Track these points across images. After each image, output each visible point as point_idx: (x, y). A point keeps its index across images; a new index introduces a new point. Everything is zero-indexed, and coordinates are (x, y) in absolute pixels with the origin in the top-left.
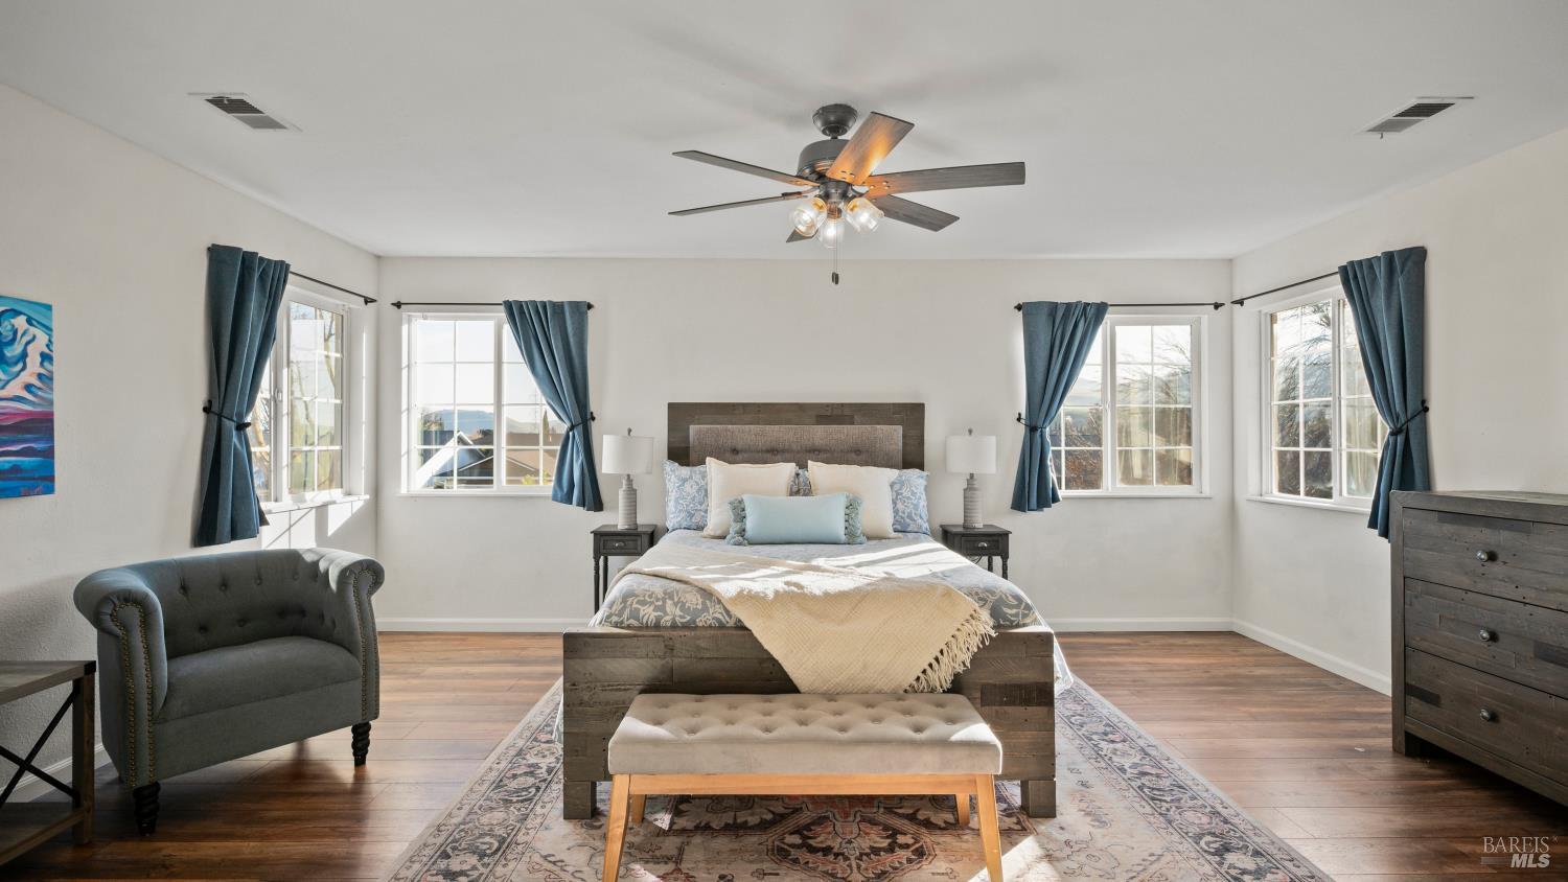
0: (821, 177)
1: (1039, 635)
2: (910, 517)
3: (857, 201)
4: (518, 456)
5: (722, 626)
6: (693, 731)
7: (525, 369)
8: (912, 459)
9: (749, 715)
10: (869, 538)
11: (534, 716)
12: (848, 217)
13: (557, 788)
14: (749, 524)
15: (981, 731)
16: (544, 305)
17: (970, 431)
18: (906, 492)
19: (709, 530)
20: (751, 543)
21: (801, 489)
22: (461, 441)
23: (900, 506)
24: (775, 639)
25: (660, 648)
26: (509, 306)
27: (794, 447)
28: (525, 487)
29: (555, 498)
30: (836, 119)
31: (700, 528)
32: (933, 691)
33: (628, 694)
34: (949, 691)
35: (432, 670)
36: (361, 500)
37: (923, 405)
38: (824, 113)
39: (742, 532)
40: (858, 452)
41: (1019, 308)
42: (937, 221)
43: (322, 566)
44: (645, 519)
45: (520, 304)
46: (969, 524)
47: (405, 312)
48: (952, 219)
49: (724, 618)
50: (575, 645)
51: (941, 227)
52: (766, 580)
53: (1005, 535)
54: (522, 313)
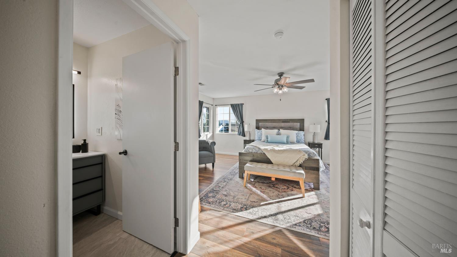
0: (278, 84)
1: (317, 159)
2: (300, 140)
3: (284, 87)
4: (233, 128)
5: (261, 153)
6: (256, 166)
7: (234, 114)
8: (302, 129)
9: (264, 166)
10: (291, 143)
11: (235, 166)
12: (283, 90)
13: (238, 174)
14: (269, 140)
15: (303, 172)
16: (236, 104)
17: (314, 124)
18: (299, 135)
19: (262, 140)
20: (269, 143)
21: (279, 134)
22: (223, 125)
23: (298, 138)
24: (269, 156)
25: (252, 156)
26: (231, 105)
27: (278, 127)
28: (233, 133)
29: (238, 135)
30: (281, 75)
31: (261, 140)
32: (296, 166)
33: (247, 162)
34: (299, 166)
35: (221, 159)
36: (211, 134)
37: (304, 119)
38: (279, 74)
39: (268, 141)
40: (290, 128)
41: (326, 99)
42: (301, 88)
43: (208, 142)
44: (252, 138)
45: (233, 104)
46: (314, 142)
47: (217, 106)
48: (304, 87)
49: (262, 152)
50: (240, 154)
51: (302, 89)
52: (269, 147)
53: (322, 144)
54: (233, 106)
